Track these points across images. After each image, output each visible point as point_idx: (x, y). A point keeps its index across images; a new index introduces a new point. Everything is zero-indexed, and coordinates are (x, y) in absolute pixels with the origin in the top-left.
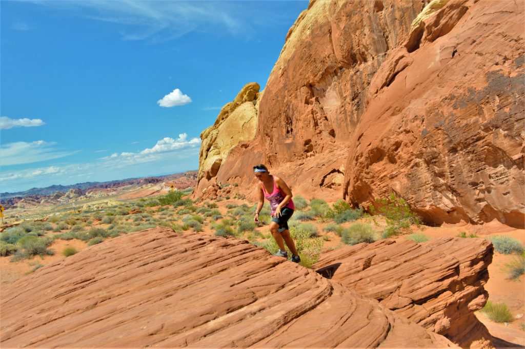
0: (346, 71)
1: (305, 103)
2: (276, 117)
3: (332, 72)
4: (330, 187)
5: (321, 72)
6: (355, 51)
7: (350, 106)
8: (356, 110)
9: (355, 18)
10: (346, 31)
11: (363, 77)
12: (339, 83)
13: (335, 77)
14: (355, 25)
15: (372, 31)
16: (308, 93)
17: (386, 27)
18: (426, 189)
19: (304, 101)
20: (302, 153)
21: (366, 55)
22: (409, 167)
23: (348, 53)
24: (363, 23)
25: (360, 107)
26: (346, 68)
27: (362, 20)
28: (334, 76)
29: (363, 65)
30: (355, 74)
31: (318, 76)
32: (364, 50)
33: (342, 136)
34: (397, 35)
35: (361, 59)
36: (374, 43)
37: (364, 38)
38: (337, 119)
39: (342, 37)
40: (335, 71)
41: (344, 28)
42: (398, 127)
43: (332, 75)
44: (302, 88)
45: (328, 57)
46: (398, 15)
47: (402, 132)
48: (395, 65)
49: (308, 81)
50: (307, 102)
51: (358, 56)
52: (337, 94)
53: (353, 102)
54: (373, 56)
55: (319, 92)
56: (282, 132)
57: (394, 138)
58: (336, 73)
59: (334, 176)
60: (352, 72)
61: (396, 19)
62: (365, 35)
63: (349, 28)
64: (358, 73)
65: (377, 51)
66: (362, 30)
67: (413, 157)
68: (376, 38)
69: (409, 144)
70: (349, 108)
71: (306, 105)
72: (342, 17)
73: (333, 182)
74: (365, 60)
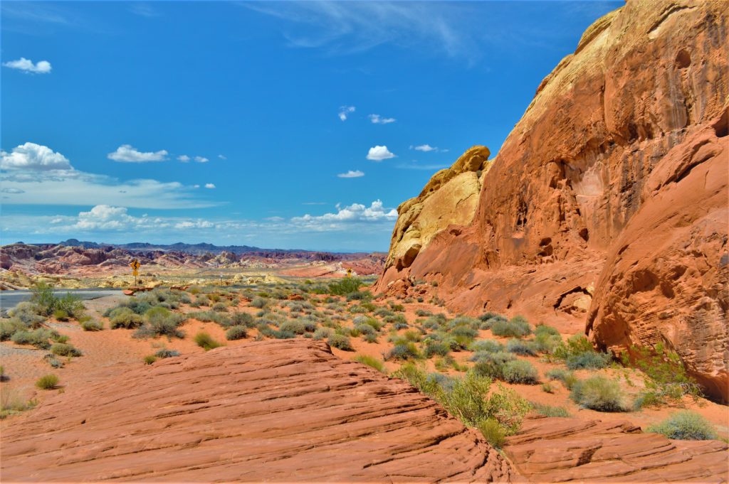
0: (619, 148)
1: (550, 186)
2: (505, 199)
3: (597, 147)
4: (568, 311)
5: (580, 146)
6: (636, 121)
7: (618, 199)
8: (626, 206)
9: (644, 74)
10: (626, 90)
11: (644, 159)
12: (606, 164)
13: (601, 155)
14: (643, 83)
15: (667, 94)
16: (557, 172)
17: (690, 92)
18: (716, 345)
19: (549, 183)
20: (536, 255)
21: (652, 129)
22: (693, 307)
23: (626, 122)
24: (654, 82)
25: (632, 203)
26: (619, 144)
27: (653, 77)
28: (599, 153)
29: (646, 142)
30: (632, 154)
31: (575, 149)
32: (650, 121)
33: (598, 241)
34: (706, 105)
35: (644, 133)
36: (669, 112)
37: (653, 104)
38: (594, 215)
39: (619, 99)
40: (602, 146)
41: (625, 86)
42: (684, 244)
43: (596, 151)
44: (549, 164)
45: (595, 125)
46: (711, 75)
47: (689, 254)
48: (693, 153)
49: (559, 154)
50: (554, 185)
51: (640, 129)
52: (600, 179)
53: (623, 194)
54: (664, 131)
55: (573, 172)
56: (511, 221)
57: (674, 261)
58: (602, 149)
59: (576, 298)
60: (627, 150)
61: (708, 81)
62: (655, 99)
63: (631, 88)
64: (637, 153)
65: (671, 125)
66: (652, 92)
67: (702, 294)
68: (672, 105)
69: (699, 273)
70: (615, 201)
71: (551, 188)
72: (623, 70)
73: (575, 305)
74: (650, 136)
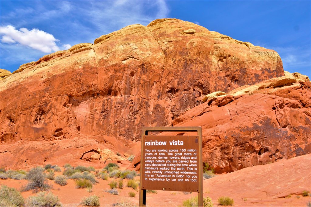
0: (101, 96)
1: (64, 105)
2: (29, 107)
3: (92, 94)
4: (88, 160)
5: (84, 92)
6: (112, 89)
7: (98, 116)
8: (103, 118)
9: (119, 74)
10: (111, 77)
11: (113, 103)
12: (93, 101)
13: (92, 97)
14: (118, 77)
15: (126, 83)
16: (68, 100)
17: (133, 85)
19: (63, 104)
20: (52, 136)
21: (118, 93)
23: (109, 88)
24: (123, 78)
25: (106, 118)
26: (102, 95)
27: (123, 76)
28: (91, 97)
29: (114, 97)
30: (107, 100)
31: (81, 93)
32: (118, 90)
33: (86, 131)
34: (139, 90)
35: (114, 93)
36: (125, 89)
37: (121, 85)
38: (85, 120)
39: (108, 79)
40: (94, 94)
41: (111, 75)
42: (212, 133)
43: (90, 95)
44: (64, 96)
45: (94, 86)
46: (142, 82)
47: (213, 136)
49: (72, 93)
50: (65, 105)
51: (113, 92)
52: (89, 106)
53: (101, 114)
54: (122, 95)
55: (75, 102)
58: (93, 95)
59: (91, 154)
60: (105, 98)
61: (140, 83)
62: (122, 84)
63: (114, 77)
64: (109, 100)
65: (125, 93)
66: (121, 81)
68: (127, 87)
70: (97, 116)
71: (64, 107)
72: (111, 70)
74: (116, 95)
